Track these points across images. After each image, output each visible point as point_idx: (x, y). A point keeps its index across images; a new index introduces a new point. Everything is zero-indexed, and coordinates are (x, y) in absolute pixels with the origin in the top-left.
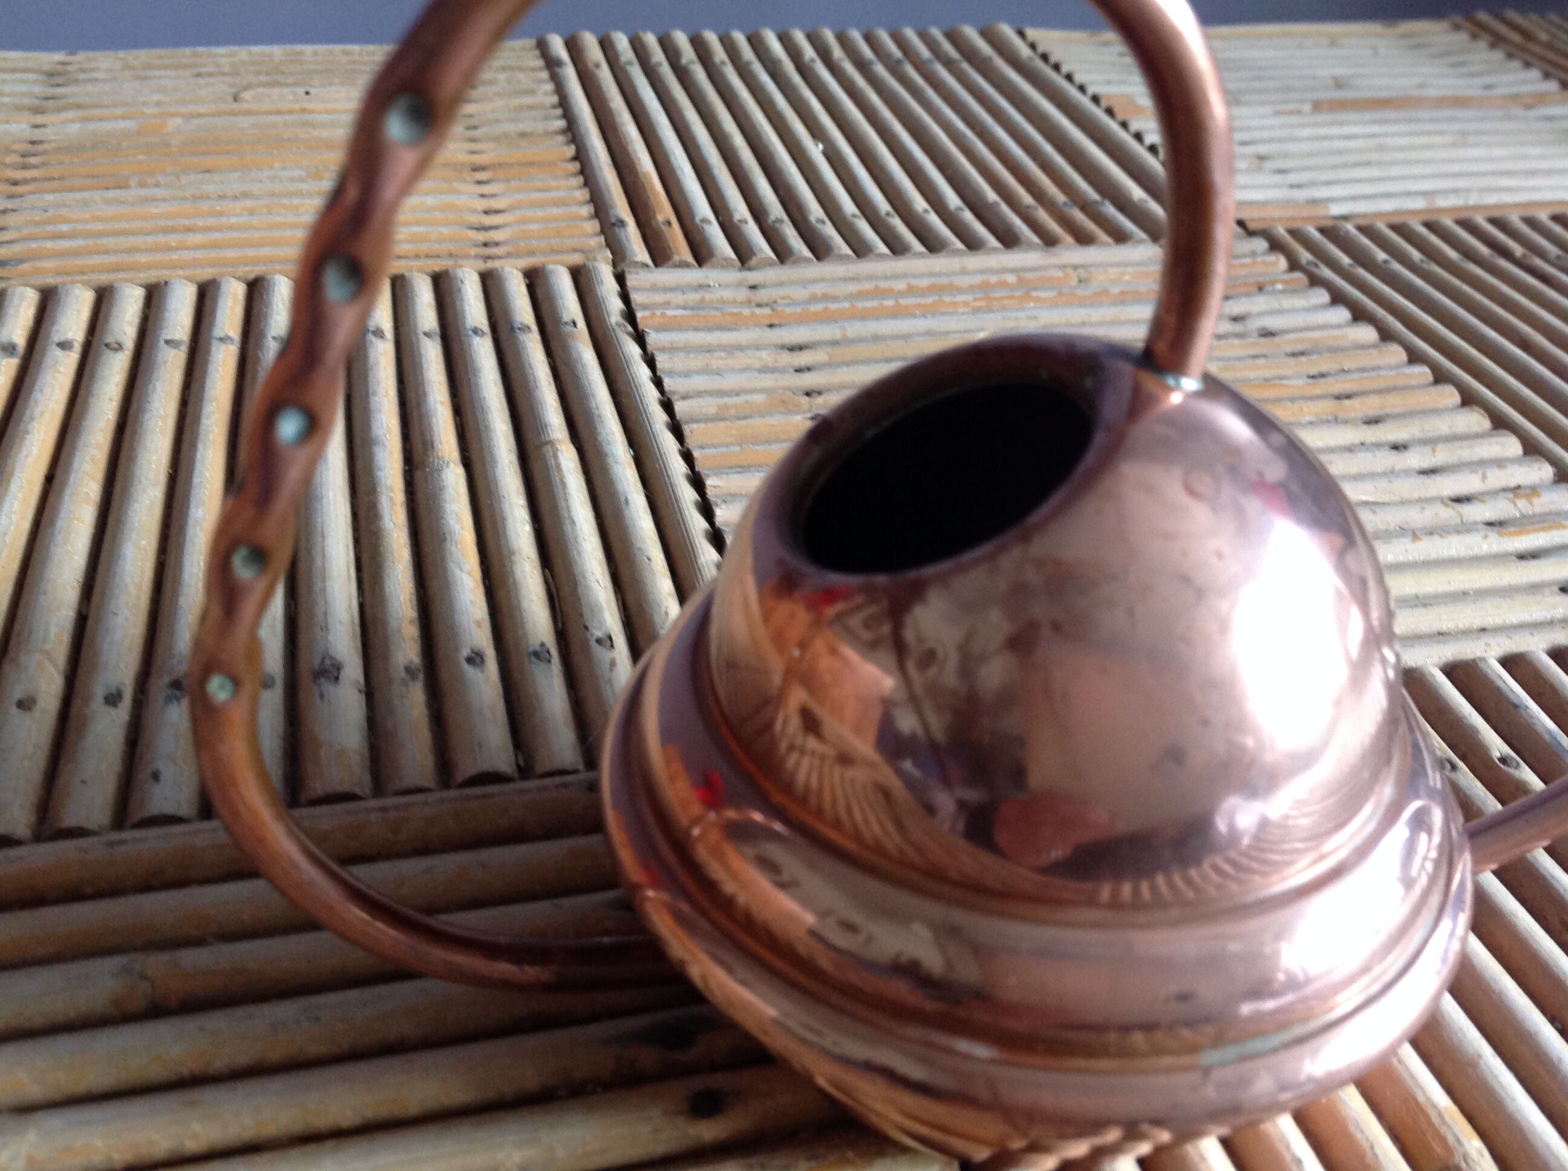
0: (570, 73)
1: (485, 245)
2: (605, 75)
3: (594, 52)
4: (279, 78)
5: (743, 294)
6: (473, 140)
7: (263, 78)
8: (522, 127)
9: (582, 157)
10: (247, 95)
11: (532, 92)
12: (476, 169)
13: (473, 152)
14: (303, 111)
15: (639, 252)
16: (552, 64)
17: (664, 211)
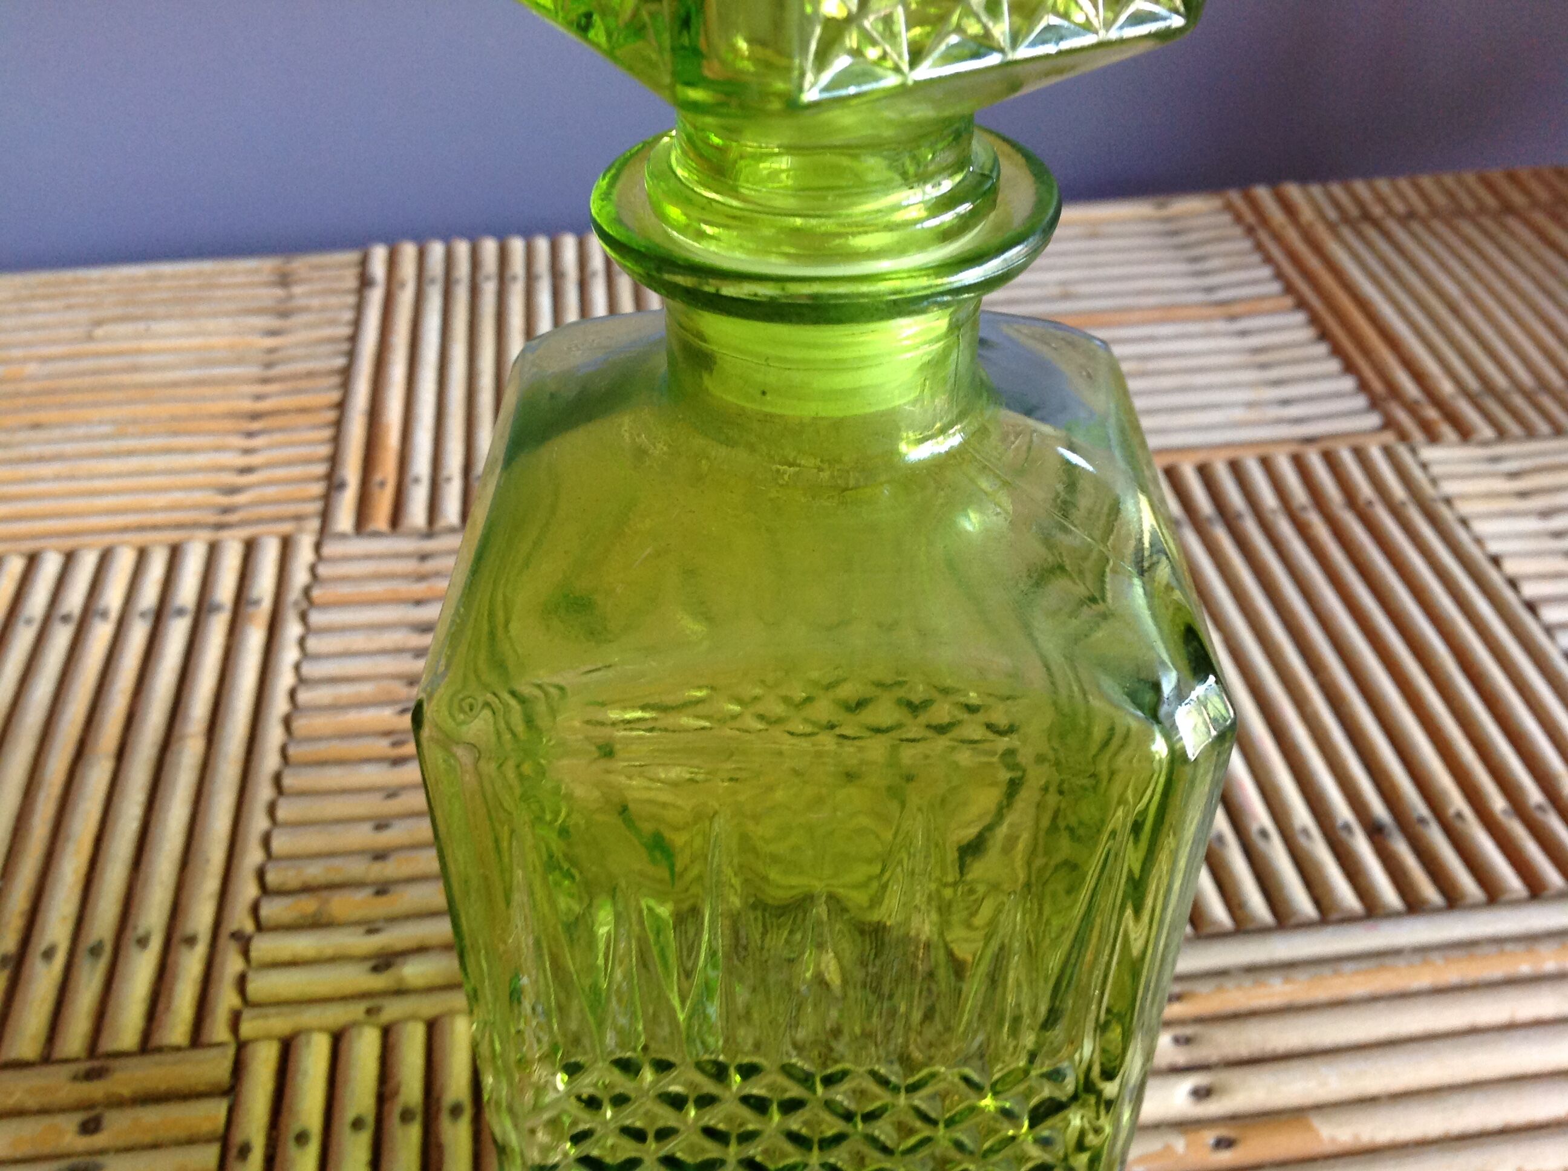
0: (376, 297)
1: (226, 510)
2: (406, 299)
3: (408, 268)
4: (132, 310)
5: (410, 566)
6: (265, 381)
7: (119, 311)
8: (311, 365)
9: (341, 406)
10: (99, 332)
11: (333, 322)
12: (255, 416)
13: (259, 397)
14: (139, 352)
15: (344, 518)
16: (365, 282)
17: (388, 469)
